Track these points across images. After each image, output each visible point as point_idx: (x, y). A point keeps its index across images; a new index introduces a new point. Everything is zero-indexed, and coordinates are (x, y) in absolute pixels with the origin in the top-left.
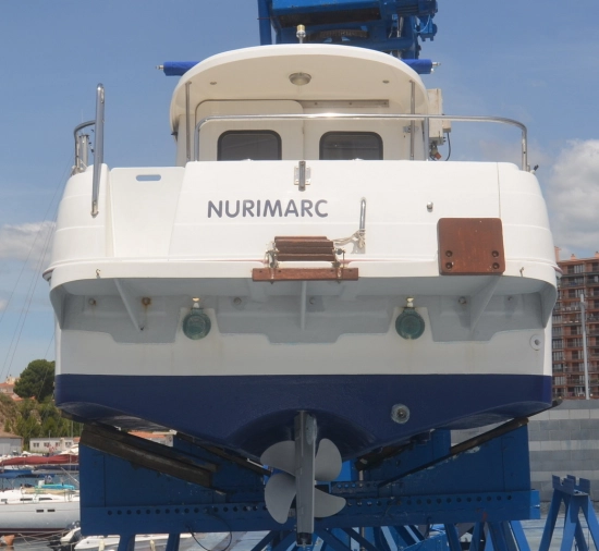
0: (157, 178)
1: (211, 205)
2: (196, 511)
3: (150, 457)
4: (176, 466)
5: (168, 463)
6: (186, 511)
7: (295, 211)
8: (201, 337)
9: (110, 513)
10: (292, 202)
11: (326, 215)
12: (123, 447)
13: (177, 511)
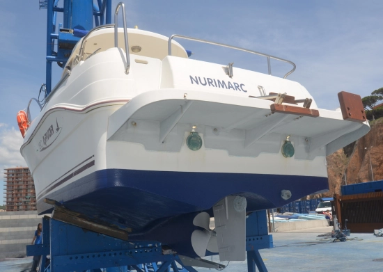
0: (146, 63)
1: (191, 78)
2: (121, 254)
3: (95, 225)
4: (110, 230)
5: (106, 228)
6: (115, 254)
7: (232, 87)
8: (198, 149)
9: (71, 258)
10: (229, 82)
11: (246, 91)
12: (80, 220)
13: (110, 255)
